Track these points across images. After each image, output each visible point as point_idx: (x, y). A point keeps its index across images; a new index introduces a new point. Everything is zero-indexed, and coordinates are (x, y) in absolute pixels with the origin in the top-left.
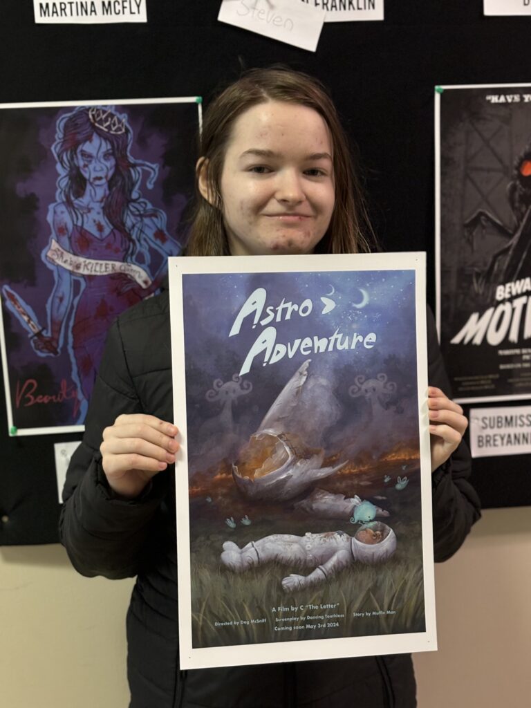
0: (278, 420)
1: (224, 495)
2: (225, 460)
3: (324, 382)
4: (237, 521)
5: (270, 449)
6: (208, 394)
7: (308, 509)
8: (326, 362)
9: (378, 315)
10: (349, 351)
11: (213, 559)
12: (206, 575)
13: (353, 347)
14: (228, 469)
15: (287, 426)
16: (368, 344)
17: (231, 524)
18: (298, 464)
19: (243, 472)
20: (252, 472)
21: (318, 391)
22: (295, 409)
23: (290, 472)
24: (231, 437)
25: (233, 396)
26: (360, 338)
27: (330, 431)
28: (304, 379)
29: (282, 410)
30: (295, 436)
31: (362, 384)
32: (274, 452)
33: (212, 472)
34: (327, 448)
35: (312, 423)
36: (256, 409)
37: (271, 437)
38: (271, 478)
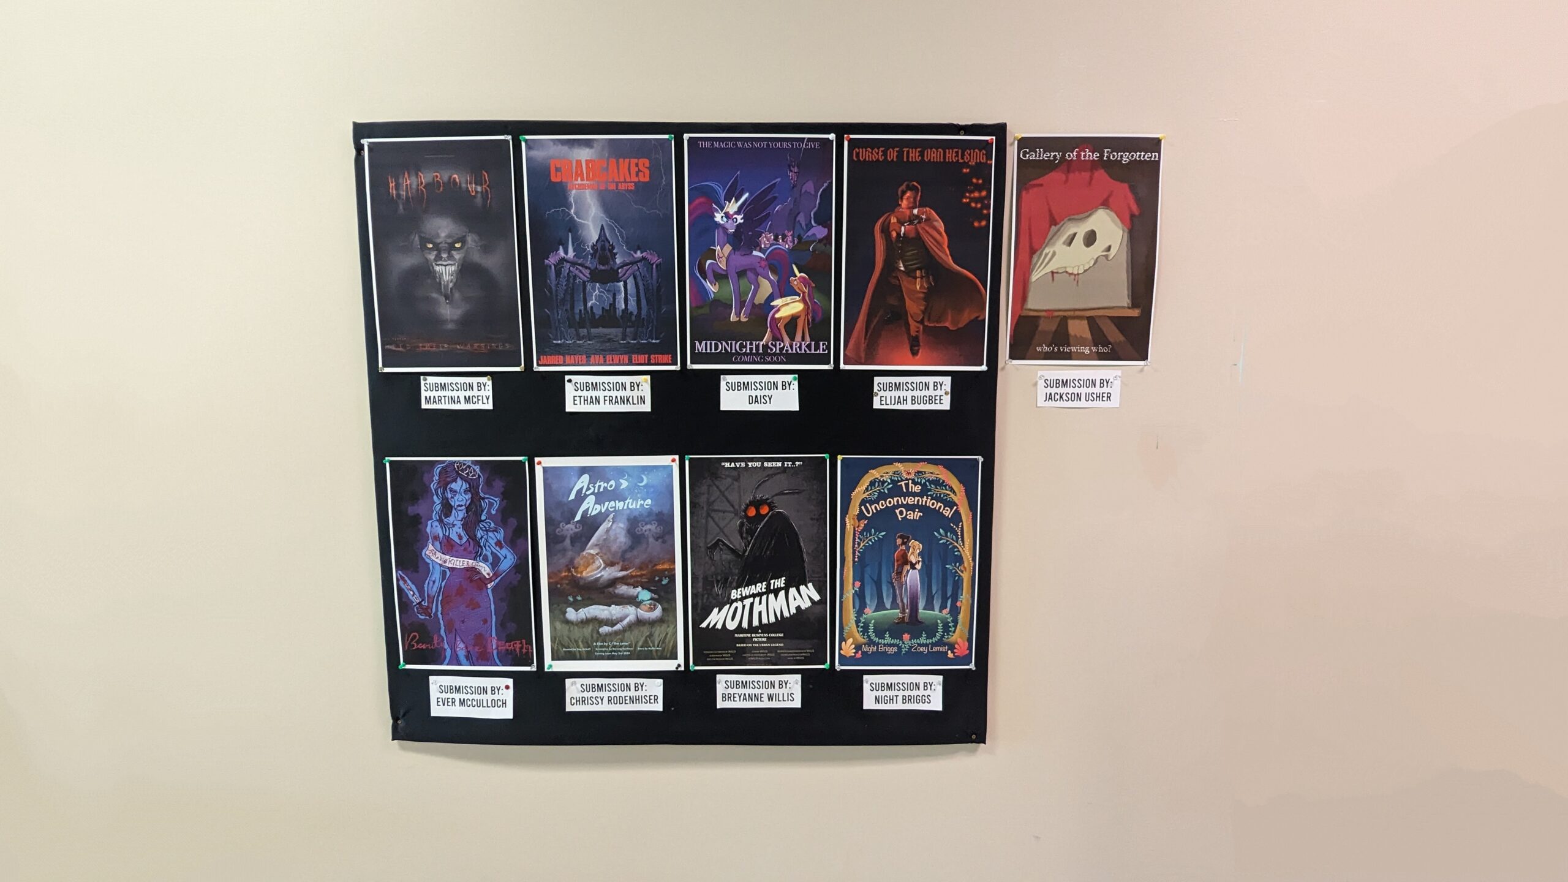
0: (596, 545)
1: (567, 584)
2: (567, 566)
3: (622, 525)
4: (574, 597)
5: (591, 561)
6: (557, 531)
7: (613, 593)
8: (623, 515)
9: (652, 490)
10: (636, 509)
11: (562, 616)
12: (558, 625)
13: (638, 507)
14: (569, 570)
15: (601, 549)
16: (647, 505)
17: (571, 599)
18: (607, 569)
19: (577, 572)
20: (582, 572)
21: (618, 531)
22: (605, 540)
23: (603, 573)
24: (570, 554)
25: (571, 532)
26: (642, 502)
27: (625, 552)
28: (611, 523)
29: (598, 540)
30: (605, 554)
31: (643, 527)
32: (594, 562)
33: (560, 572)
34: (623, 561)
35: (614, 548)
36: (584, 539)
37: (593, 555)
38: (592, 576)
